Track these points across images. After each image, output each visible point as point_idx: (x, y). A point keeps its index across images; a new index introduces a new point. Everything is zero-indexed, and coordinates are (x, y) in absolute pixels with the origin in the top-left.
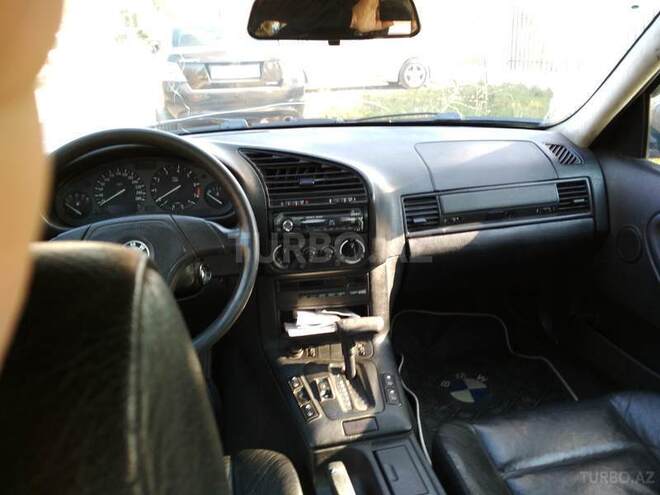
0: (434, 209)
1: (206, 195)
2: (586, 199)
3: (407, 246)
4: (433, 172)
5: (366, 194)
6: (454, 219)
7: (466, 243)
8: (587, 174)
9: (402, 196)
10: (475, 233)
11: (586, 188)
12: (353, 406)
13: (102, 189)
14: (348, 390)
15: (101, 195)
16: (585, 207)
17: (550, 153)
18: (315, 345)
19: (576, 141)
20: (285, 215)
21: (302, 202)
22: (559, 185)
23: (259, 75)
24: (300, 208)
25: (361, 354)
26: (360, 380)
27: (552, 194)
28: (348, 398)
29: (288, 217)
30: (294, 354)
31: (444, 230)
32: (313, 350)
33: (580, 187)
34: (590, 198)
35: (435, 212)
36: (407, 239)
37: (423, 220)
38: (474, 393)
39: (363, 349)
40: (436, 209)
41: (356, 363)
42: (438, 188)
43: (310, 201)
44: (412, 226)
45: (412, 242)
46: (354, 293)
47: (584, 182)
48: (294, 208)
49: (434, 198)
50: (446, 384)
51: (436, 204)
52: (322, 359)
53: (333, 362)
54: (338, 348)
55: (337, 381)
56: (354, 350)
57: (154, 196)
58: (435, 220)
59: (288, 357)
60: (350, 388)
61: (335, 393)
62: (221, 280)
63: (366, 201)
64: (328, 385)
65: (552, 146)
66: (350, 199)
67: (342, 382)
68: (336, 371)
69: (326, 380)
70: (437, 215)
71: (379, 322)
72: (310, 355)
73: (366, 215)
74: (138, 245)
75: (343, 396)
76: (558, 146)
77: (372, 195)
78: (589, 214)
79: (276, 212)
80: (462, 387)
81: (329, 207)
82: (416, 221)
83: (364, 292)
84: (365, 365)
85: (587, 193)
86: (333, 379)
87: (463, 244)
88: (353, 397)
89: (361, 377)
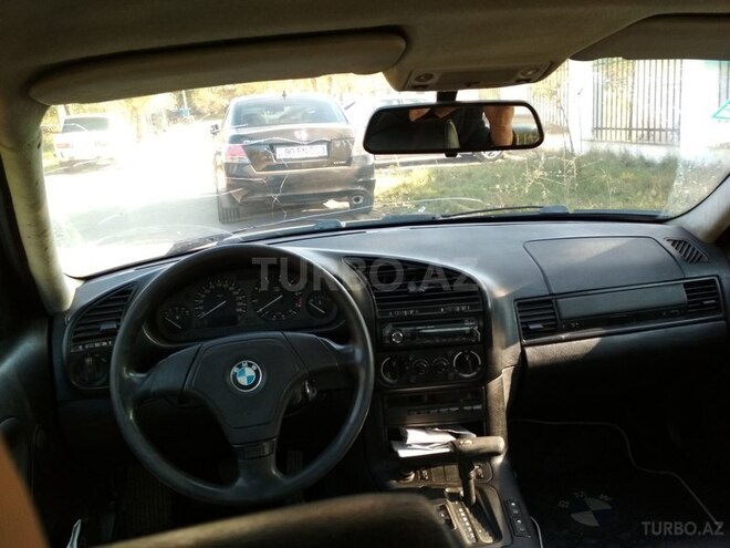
0: (550, 314)
1: (307, 305)
2: (717, 299)
3: (523, 354)
4: (547, 274)
5: (480, 302)
6: (573, 325)
7: (589, 350)
8: (716, 272)
9: (515, 300)
10: (597, 340)
11: (715, 288)
12: (476, 537)
13: (201, 302)
14: (469, 520)
15: (202, 308)
16: (716, 308)
17: (672, 250)
18: (427, 467)
19: (699, 235)
20: (394, 326)
21: (411, 312)
22: (686, 285)
23: (326, 154)
24: (410, 317)
25: (478, 477)
26: (481, 507)
27: (678, 295)
28: (470, 529)
29: (397, 327)
30: (405, 477)
31: (563, 336)
32: (425, 473)
33: (708, 287)
34: (721, 299)
35: (552, 317)
36: (523, 347)
37: (539, 326)
38: (597, 514)
39: (480, 470)
40: (554, 314)
41: (476, 487)
42: (554, 292)
43: (421, 311)
44: (528, 334)
45: (528, 350)
46: (469, 408)
47: (713, 282)
48: (402, 318)
49: (549, 301)
50: (564, 504)
51: (552, 308)
52: (436, 482)
53: (449, 486)
54: (454, 469)
55: (456, 508)
56: (473, 474)
57: (255, 307)
58: (552, 326)
59: (398, 480)
60: (471, 516)
61: (456, 523)
62: (325, 395)
63: (481, 310)
64: (447, 514)
65: (675, 242)
66: (463, 308)
67: (461, 510)
68: (454, 497)
69: (444, 508)
70: (555, 320)
71: (498, 442)
72: (423, 478)
73: (481, 324)
74: (250, 365)
75: (465, 527)
76: (680, 242)
77: (487, 302)
78: (720, 316)
79: (384, 322)
80: (583, 508)
81: (441, 316)
82: (531, 327)
83: (479, 407)
84: (485, 490)
85: (717, 293)
86: (451, 506)
87: (585, 352)
88: (475, 527)
89: (482, 504)
